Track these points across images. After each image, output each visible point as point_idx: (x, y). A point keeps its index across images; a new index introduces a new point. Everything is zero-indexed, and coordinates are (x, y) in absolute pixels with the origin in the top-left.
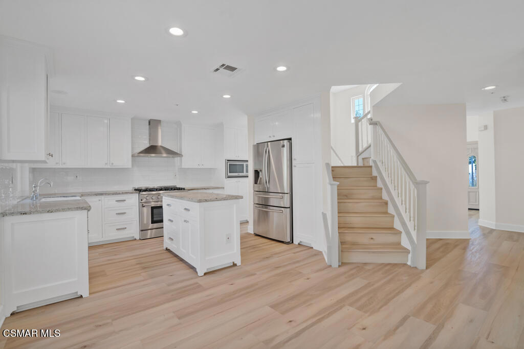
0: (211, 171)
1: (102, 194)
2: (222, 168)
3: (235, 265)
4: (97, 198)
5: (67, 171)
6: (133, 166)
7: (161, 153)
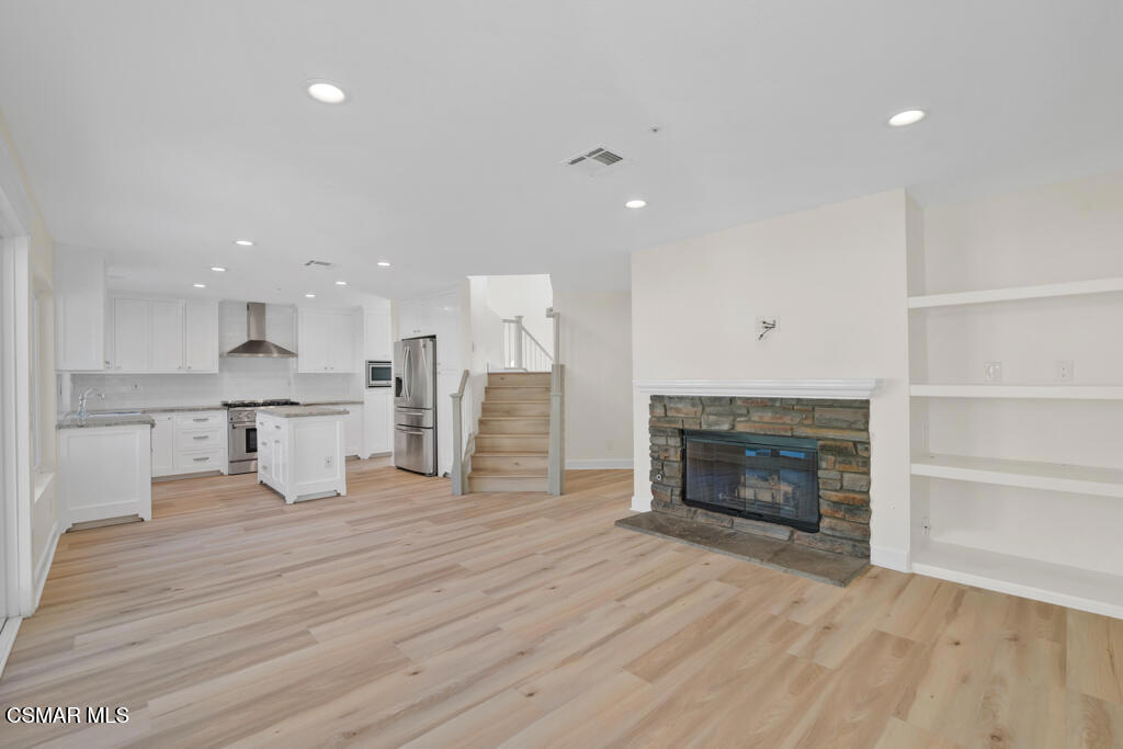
0: (347, 377)
1: (172, 410)
2: (362, 372)
3: (338, 495)
4: (165, 416)
5: (124, 378)
6: (220, 370)
7: (271, 352)
